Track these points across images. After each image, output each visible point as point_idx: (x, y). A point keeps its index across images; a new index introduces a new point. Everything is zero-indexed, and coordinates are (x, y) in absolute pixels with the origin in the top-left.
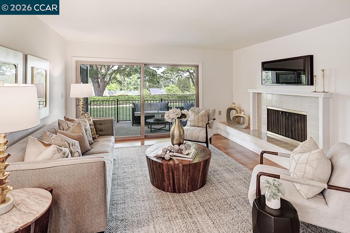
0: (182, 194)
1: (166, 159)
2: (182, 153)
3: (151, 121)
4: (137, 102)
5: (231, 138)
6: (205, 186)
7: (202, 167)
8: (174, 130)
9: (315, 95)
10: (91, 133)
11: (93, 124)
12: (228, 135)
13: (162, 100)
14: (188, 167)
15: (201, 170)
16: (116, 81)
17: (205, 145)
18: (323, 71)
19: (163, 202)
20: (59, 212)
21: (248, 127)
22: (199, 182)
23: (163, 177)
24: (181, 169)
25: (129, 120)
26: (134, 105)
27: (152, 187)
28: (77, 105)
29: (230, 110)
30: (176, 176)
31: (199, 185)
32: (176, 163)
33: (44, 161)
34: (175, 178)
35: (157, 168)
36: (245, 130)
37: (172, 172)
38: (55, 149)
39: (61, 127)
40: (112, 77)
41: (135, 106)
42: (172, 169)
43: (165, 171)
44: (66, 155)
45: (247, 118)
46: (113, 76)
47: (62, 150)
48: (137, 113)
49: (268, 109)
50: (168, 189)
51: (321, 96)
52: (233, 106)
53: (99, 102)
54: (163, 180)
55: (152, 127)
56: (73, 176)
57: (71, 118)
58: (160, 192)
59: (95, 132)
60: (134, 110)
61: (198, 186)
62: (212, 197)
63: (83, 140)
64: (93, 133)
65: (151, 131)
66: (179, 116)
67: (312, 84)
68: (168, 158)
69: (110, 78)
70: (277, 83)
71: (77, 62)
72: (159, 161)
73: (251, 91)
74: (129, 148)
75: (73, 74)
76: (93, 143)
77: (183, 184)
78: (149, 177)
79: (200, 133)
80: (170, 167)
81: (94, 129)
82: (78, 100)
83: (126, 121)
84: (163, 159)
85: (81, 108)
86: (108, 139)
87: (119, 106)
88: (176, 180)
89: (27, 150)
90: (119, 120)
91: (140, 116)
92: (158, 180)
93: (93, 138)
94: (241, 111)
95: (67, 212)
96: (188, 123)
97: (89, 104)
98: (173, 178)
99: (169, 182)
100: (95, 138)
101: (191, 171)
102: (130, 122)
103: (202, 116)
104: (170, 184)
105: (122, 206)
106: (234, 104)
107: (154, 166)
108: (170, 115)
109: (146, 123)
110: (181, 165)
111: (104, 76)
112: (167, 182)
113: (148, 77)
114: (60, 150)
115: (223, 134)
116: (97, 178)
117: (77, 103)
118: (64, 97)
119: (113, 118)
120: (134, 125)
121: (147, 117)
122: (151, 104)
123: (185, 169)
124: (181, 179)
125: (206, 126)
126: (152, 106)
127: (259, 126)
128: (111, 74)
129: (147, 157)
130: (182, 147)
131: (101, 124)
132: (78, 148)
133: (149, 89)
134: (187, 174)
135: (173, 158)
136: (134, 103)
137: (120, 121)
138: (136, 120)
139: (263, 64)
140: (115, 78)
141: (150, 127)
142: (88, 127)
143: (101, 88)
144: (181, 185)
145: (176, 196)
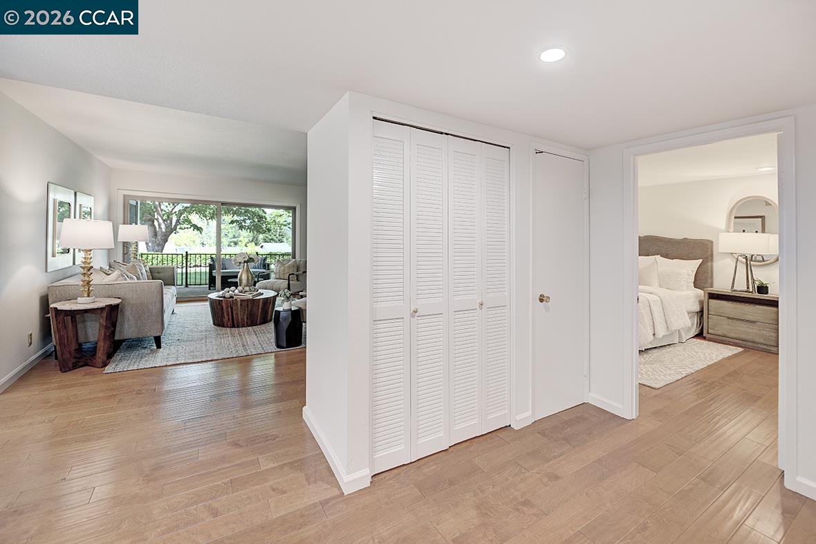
6: (266, 324)
8: (241, 275)
11: (149, 271)
14: (247, 302)
15: (260, 307)
16: (189, 226)
22: (259, 318)
23: (223, 314)
24: (240, 306)
25: (206, 284)
27: (213, 326)
28: (125, 254)
30: (235, 311)
32: (236, 299)
35: (217, 306)
37: (231, 307)
40: (181, 219)
42: (231, 305)
43: (224, 307)
46: (183, 216)
47: (124, 276)
50: (228, 325)
54: (223, 317)
58: (221, 330)
68: (229, 296)
69: (178, 221)
71: (125, 196)
72: (222, 299)
79: (282, 285)
80: (229, 304)
82: (125, 247)
84: (224, 297)
85: (132, 255)
88: (234, 315)
90: (189, 283)
92: (218, 318)
98: (231, 313)
101: (249, 306)
102: (207, 286)
103: (289, 267)
104: (229, 319)
108: (237, 259)
112: (226, 318)
116: (155, 294)
117: (125, 251)
120: (211, 288)
123: (244, 304)
124: (239, 314)
125: (289, 277)
128: (181, 213)
131: (159, 273)
133: (263, 244)
134: (245, 309)
135: (234, 296)
137: (190, 285)
143: (159, 237)
144: (240, 320)
145: (235, 330)
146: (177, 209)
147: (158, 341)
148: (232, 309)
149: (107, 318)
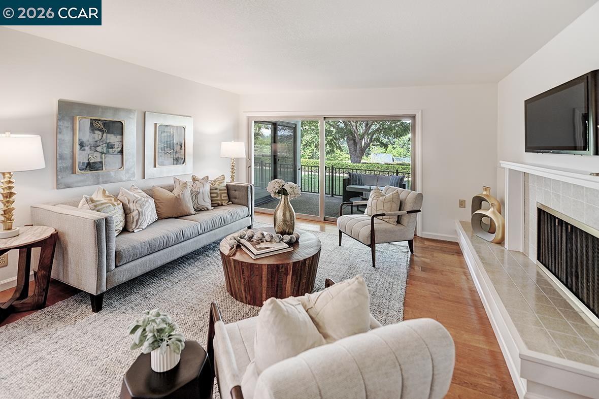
0: (238, 303)
11: (224, 188)
13: (397, 173)
24: (233, 265)
25: (340, 196)
28: (248, 167)
29: (478, 202)
37: (226, 265)
41: (349, 177)
49: (539, 210)
52: (484, 193)
58: (222, 289)
59: (224, 198)
60: (345, 182)
63: (178, 202)
71: (248, 118)
73: (507, 165)
76: (210, 209)
77: (238, 289)
81: (224, 195)
90: (334, 194)
93: (213, 204)
100: (219, 205)
106: (486, 189)
110: (231, 258)
111: (361, 136)
124: (235, 280)
126: (379, 180)
127: (527, 245)
131: (235, 190)
136: (349, 173)
139: (527, 103)
140: (378, 139)
142: (204, 190)
143: (357, 152)
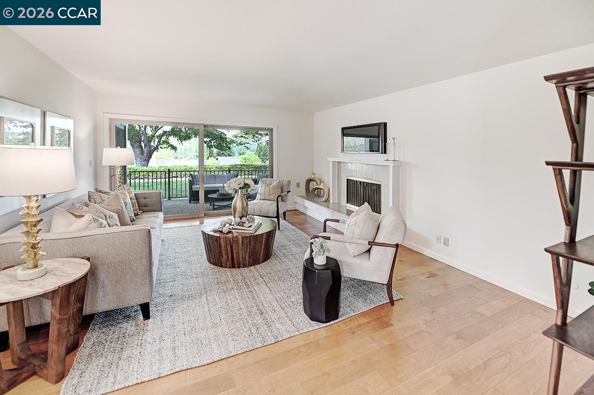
0: (242, 269)
1: (224, 232)
2: (243, 226)
3: (215, 196)
4: (196, 173)
5: (308, 213)
6: (268, 260)
7: (264, 239)
8: (236, 202)
9: (387, 163)
10: (133, 207)
11: (135, 197)
12: (306, 209)
14: (248, 239)
15: (263, 243)
16: (168, 146)
17: (276, 220)
18: (394, 139)
19: (219, 277)
20: (96, 282)
21: (327, 201)
22: (262, 255)
23: (221, 252)
24: (241, 241)
25: (186, 197)
26: (192, 177)
27: (208, 264)
28: (112, 176)
29: (309, 181)
30: (236, 249)
31: (261, 258)
32: (235, 235)
33: (76, 231)
34: (234, 252)
35: (213, 243)
36: (325, 203)
37: (230, 245)
38: (91, 218)
39: (92, 200)
40: (161, 140)
41: (193, 179)
42: (230, 242)
43: (223, 245)
44: (103, 225)
45: (326, 191)
46: (163, 138)
47: (98, 220)
48: (195, 187)
49: (347, 180)
50: (227, 265)
51: (391, 164)
52: (313, 176)
53: (142, 174)
54: (221, 255)
55: (215, 204)
56: (113, 245)
57: (104, 190)
58: (217, 269)
59: (138, 208)
60: (191, 183)
61: (261, 260)
62: (274, 269)
63: (122, 214)
64: (134, 208)
65: (214, 209)
66: (242, 186)
67: (385, 152)
68: (227, 231)
69: (159, 142)
70: (370, 151)
71: (111, 120)
72: (218, 235)
73: (331, 159)
74: (183, 228)
75: (106, 135)
76: (135, 219)
77: (243, 258)
78: (205, 256)
79: (270, 207)
80: (228, 241)
81: (137, 204)
82: (112, 168)
83: (181, 197)
84: (221, 232)
85: (118, 179)
86: (155, 215)
87: (171, 179)
88: (234, 254)
89: (53, 222)
90: (171, 196)
91: (199, 191)
92: (215, 256)
93: (135, 214)
94: (321, 182)
95: (106, 282)
96: (258, 196)
97: (128, 176)
98: (231, 251)
99: (228, 257)
100: (137, 215)
101: (252, 243)
102: (187, 198)
103: (274, 188)
104: (228, 259)
105: (172, 284)
106: (313, 174)
107: (211, 240)
108: (231, 185)
109: (207, 200)
110: (240, 237)
111: (149, 140)
112: (225, 256)
113: (215, 141)
114: (95, 220)
115: (301, 209)
116: (140, 247)
117: (112, 173)
118: (92, 165)
119: (163, 192)
120: (191, 202)
121: (207, 192)
122: (215, 176)
123: (245, 241)
124: (240, 253)
125: (277, 199)
126: (216, 178)
127: (339, 199)
129: (203, 232)
130: (244, 219)
131: (145, 198)
132: (117, 221)
133: (218, 157)
134: (247, 246)
135: (232, 230)
136: (191, 175)
137: (172, 198)
138: (194, 196)
139: (343, 129)
140: (166, 142)
141: (212, 204)
142: (128, 200)
143: (145, 155)
144: (241, 259)
145: (235, 271)
146: (158, 133)
147: (145, 310)
148: (231, 247)
149: (61, 304)
